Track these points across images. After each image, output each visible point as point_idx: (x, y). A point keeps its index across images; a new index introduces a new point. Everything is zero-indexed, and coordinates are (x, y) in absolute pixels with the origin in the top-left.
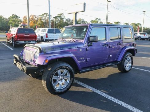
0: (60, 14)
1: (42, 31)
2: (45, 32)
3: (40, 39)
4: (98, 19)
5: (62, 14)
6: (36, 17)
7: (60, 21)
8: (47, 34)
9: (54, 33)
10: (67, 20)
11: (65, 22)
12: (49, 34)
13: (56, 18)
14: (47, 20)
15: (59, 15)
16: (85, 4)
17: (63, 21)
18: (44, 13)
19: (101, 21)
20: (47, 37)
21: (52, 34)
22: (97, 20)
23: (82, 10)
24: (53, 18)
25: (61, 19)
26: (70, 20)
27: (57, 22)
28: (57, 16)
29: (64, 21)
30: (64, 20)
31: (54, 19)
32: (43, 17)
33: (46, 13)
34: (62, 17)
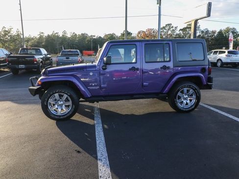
6: (154, 32)
11: (199, 36)
13: (184, 30)
14: (169, 35)
16: (210, 5)
18: (166, 25)
23: (205, 14)
24: (179, 31)
26: (207, 32)
29: (198, 34)
30: (198, 32)
31: (181, 32)
32: (165, 31)
33: (169, 25)
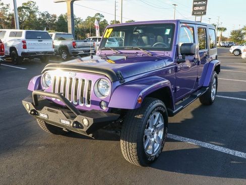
0: (28, 3)
1: (10, 36)
2: (19, 38)
3: (9, 52)
4: (99, 14)
5: (32, 3)
7: (29, 17)
8: (24, 42)
9: (39, 39)
10: (43, 15)
11: (40, 19)
12: (28, 42)
15: (25, 4)
17: (34, 16)
19: (104, 18)
20: (25, 47)
21: (36, 42)
22: (99, 16)
25: (30, 13)
26: (48, 15)
27: (22, 18)
28: (21, 6)
29: (38, 17)
30: (37, 14)
34: (32, 8)
